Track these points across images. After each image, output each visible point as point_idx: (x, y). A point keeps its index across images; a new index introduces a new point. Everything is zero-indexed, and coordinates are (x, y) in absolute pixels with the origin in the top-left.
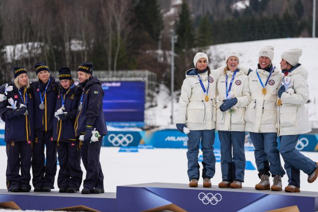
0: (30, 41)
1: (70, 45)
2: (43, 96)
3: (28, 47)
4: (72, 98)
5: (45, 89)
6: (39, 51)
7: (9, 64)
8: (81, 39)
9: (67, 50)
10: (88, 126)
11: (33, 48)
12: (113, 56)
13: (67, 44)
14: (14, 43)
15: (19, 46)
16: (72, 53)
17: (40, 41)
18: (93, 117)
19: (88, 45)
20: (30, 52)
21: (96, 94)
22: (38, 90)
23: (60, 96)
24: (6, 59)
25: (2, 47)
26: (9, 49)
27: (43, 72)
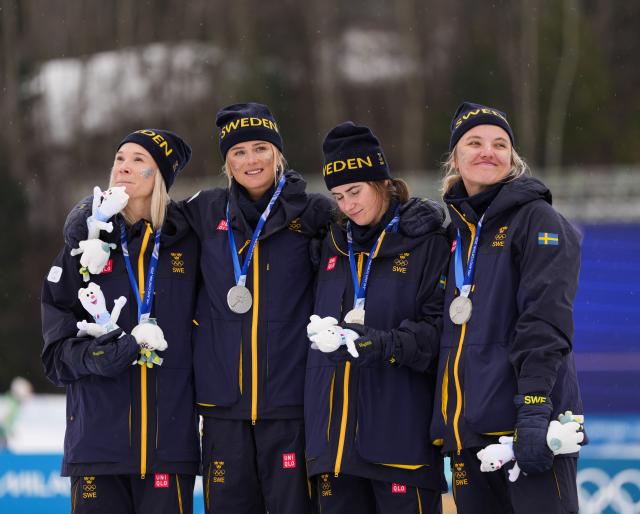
0: (157, 38)
1: (342, 51)
2: (243, 258)
3: (144, 68)
4: (400, 268)
5: (253, 223)
6: (198, 88)
7: (58, 150)
8: (386, 25)
9: (325, 79)
10: (529, 400)
11: (169, 72)
12: (544, 103)
13: (325, 53)
14: (82, 49)
15: (105, 65)
16: (350, 93)
17: (202, 37)
18: (548, 354)
19: (425, 50)
20: (155, 93)
21: (550, 246)
22: (223, 226)
23: (342, 260)
24: (46, 126)
25: (28, 69)
26: (58, 80)
27: (248, 146)
